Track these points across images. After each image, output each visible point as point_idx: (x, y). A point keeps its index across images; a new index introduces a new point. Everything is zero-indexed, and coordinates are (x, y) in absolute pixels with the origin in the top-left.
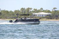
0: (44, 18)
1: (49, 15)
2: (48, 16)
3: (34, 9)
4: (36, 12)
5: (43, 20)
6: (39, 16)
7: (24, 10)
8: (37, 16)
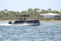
0: (52, 19)
1: (58, 16)
2: (56, 17)
3: (42, 10)
4: (44, 13)
5: (51, 21)
6: (47, 17)
7: (31, 10)
8: (45, 17)
